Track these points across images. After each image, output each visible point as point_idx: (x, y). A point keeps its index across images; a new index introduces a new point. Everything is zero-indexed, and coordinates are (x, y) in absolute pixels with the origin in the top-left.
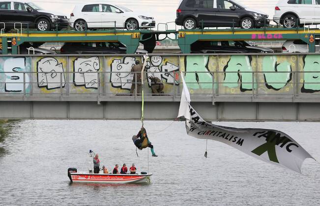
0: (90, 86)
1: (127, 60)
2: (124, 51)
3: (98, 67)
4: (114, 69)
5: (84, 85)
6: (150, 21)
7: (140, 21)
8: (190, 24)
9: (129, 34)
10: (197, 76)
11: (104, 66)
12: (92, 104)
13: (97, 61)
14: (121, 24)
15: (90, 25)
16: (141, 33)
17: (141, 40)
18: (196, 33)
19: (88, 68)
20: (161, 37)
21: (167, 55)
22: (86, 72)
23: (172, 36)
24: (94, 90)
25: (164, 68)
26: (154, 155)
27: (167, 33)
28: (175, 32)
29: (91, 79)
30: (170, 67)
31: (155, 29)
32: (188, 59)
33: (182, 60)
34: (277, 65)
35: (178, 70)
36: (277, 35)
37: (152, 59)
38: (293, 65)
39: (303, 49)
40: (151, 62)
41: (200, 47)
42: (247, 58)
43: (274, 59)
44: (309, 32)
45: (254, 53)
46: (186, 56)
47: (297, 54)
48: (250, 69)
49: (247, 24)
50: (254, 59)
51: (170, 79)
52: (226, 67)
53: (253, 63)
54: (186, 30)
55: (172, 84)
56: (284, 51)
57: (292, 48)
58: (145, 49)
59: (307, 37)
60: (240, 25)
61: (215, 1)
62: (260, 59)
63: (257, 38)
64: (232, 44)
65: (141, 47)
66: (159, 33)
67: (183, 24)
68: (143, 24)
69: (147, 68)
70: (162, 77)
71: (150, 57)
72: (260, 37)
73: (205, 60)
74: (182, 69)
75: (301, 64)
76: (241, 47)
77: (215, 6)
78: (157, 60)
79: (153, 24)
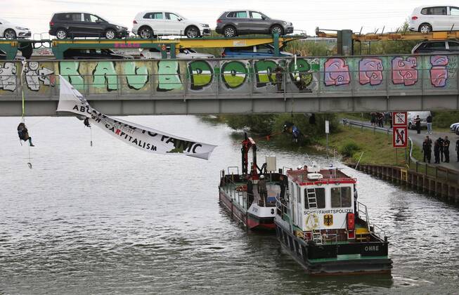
1: (8, 65)
2: (4, 58)
6: (27, 32)
7: (18, 32)
8: (62, 35)
9: (9, 43)
10: (70, 79)
16: (19, 42)
17: (19, 47)
18: (67, 42)
20: (37, 45)
21: (42, 60)
25: (41, 72)
26: (31, 145)
27: (42, 42)
28: (48, 41)
30: (46, 71)
31: (31, 39)
32: (61, 64)
33: (56, 65)
34: (136, 69)
35: (53, 73)
36: (136, 44)
37: (30, 65)
38: (150, 69)
39: (158, 56)
40: (29, 67)
41: (71, 54)
42: (112, 63)
43: (134, 64)
44: (161, 42)
45: (117, 59)
46: (59, 62)
47: (153, 60)
48: (114, 72)
49: (110, 35)
50: (117, 64)
51: (47, 82)
52: (95, 71)
53: (117, 67)
54: (59, 39)
55: (48, 85)
56: (142, 58)
57: (148, 55)
58: (23, 55)
59: (159, 45)
60: (104, 35)
61: (83, 15)
62: (123, 64)
63: (119, 47)
64: (99, 52)
65: (20, 54)
66: (35, 42)
67: (55, 35)
68: (20, 34)
69: (25, 72)
70: (39, 80)
71: (28, 62)
72: (121, 46)
73: (77, 64)
74: (57, 72)
75: (156, 68)
76: (106, 54)
77: (83, 20)
78: (34, 65)
79: (29, 34)
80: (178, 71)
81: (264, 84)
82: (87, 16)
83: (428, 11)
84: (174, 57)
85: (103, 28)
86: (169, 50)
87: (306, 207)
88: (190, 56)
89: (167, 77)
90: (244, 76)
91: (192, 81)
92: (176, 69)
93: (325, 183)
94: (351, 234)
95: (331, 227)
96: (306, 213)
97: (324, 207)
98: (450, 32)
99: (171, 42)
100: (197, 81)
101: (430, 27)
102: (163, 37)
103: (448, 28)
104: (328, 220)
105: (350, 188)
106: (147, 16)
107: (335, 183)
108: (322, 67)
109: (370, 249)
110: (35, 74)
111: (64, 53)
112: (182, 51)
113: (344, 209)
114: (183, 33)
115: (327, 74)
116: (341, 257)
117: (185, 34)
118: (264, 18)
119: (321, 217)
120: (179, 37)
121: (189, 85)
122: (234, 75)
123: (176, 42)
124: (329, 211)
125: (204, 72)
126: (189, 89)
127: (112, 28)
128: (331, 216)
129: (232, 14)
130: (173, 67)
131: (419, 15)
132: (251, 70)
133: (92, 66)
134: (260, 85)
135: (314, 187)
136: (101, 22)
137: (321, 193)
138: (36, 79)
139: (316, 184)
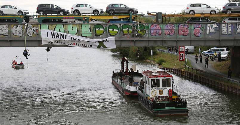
0: (5, 35)
1: (19, 25)
2: (18, 23)
3: (8, 28)
4: (14, 29)
5: (3, 35)
6: (27, 12)
7: (23, 12)
8: (42, 13)
9: (20, 16)
11: (10, 28)
12: (7, 41)
13: (8, 26)
14: (16, 13)
15: (4, 13)
16: (24, 16)
17: (24, 18)
18: (44, 16)
19: (4, 28)
20: (31, 17)
21: (34, 24)
22: (4, 30)
23: (35, 17)
24: (6, 36)
25: (33, 28)
27: (34, 16)
28: (36, 16)
29: (6, 32)
30: (35, 28)
31: (29, 15)
32: (41, 25)
33: (39, 26)
34: (72, 28)
35: (38, 29)
36: (72, 17)
37: (28, 25)
38: (78, 27)
39: (81, 22)
40: (28, 26)
41: (46, 21)
42: (62, 25)
43: (72, 26)
44: (83, 16)
45: (65, 23)
46: (40, 24)
47: (79, 24)
48: (63, 29)
49: (62, 13)
50: (65, 25)
51: (35, 33)
52: (55, 28)
53: (64, 27)
54: (40, 15)
55: (36, 34)
56: (75, 23)
57: (77, 22)
58: (25, 22)
59: (82, 18)
60: (59, 14)
61: (50, 5)
62: (67, 25)
63: (65, 18)
64: (57, 20)
65: (24, 21)
66: (30, 16)
67: (39, 13)
68: (24, 13)
69: (26, 28)
70: (32, 32)
71: (27, 25)
72: (66, 18)
73: (48, 26)
74: (39, 29)
75: (81, 27)
76: (60, 21)
77: (50, 7)
78: (30, 26)
79: (28, 13)
80: (90, 29)
81: (126, 34)
82: (52, 5)
83: (193, 5)
84: (88, 23)
85: (59, 10)
86: (86, 20)
87: (152, 87)
88: (95, 22)
89: (85, 31)
90: (117, 31)
91: (96, 33)
92: (89, 27)
93: (160, 77)
94: (171, 98)
95: (162, 95)
96: (151, 89)
97: (159, 87)
98: (202, 14)
99: (87, 16)
100: (98, 33)
101: (194, 12)
102: (84, 15)
103: (201, 12)
104: (161, 92)
105: (170, 79)
106: (77, 6)
107: (164, 77)
108: (149, 28)
109: (179, 104)
110: (30, 29)
111: (43, 21)
112: (92, 20)
113: (167, 88)
114: (92, 13)
115: (152, 31)
116: (167, 108)
117: (93, 13)
118: (126, 7)
119: (158, 91)
120: (90, 14)
121: (95, 35)
122: (113, 30)
123: (89, 16)
124: (161, 89)
125: (100, 29)
126: (94, 36)
127: (63, 11)
128: (162, 91)
129: (112, 5)
130: (88, 27)
131: (189, 7)
132: (120, 28)
133: (54, 26)
134: (124, 35)
135: (155, 78)
136: (58, 8)
137: (158, 81)
138: (31, 31)
139: (156, 77)
